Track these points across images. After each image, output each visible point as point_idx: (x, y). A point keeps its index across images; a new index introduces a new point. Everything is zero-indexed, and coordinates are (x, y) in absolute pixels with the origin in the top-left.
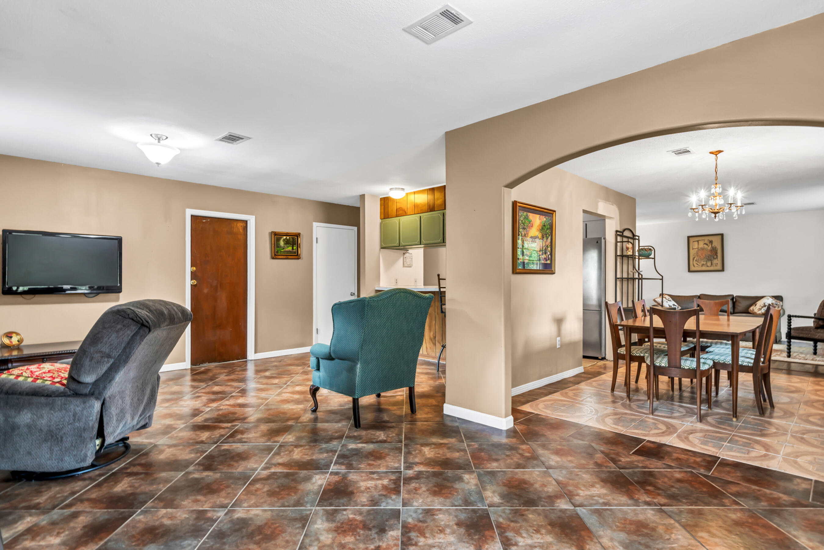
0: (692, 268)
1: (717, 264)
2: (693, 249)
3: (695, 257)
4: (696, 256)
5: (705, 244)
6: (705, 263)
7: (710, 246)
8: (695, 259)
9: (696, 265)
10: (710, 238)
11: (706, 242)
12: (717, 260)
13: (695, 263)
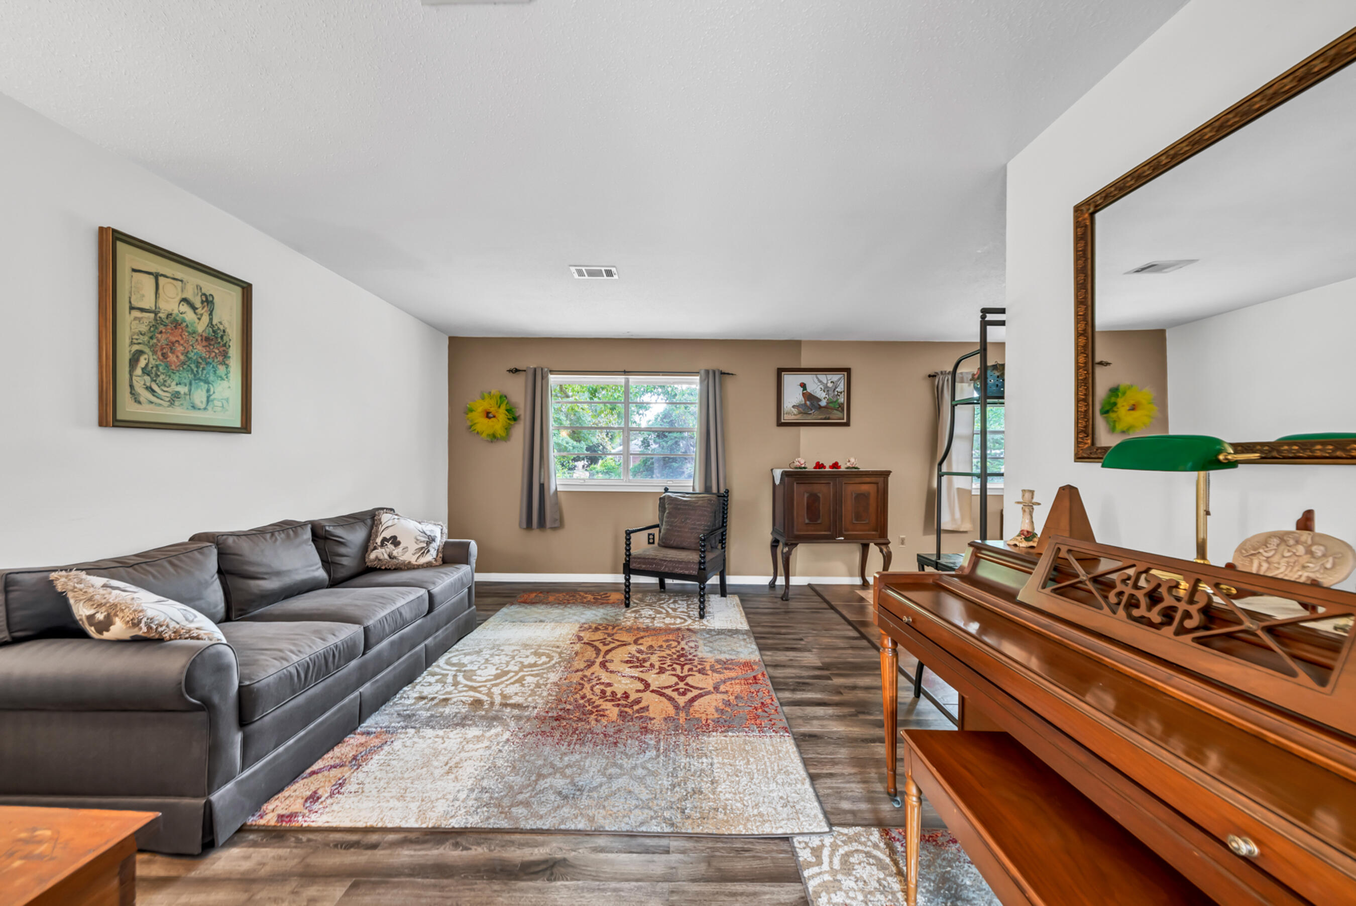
0: (128, 409)
1: (227, 400)
2: (132, 308)
3: (141, 352)
4: (147, 350)
5: (185, 300)
6: (183, 389)
7: (205, 319)
8: (142, 363)
9: (145, 395)
10: (211, 286)
11: (189, 295)
12: (225, 384)
13: (140, 382)
